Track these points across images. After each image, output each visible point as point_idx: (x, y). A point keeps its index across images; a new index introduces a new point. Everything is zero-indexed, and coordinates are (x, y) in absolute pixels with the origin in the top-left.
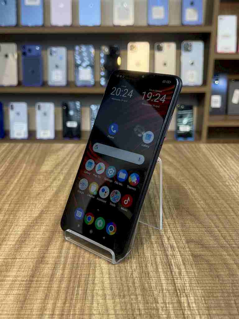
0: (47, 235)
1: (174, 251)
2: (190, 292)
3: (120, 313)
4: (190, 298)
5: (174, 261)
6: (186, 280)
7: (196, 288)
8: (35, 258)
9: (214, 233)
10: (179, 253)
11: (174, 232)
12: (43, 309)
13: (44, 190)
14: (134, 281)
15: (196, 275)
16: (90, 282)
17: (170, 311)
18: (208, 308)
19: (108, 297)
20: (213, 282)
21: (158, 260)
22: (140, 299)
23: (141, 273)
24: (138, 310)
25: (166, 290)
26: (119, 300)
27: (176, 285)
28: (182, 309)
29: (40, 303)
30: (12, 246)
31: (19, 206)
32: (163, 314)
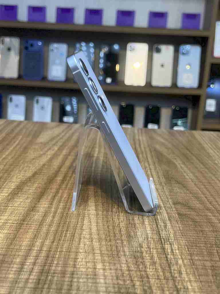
0: (39, 190)
1: (161, 209)
2: (174, 242)
4: (174, 246)
6: (170, 232)
7: (180, 239)
8: (26, 207)
9: (200, 198)
10: (165, 211)
11: (162, 196)
12: (31, 246)
13: (39, 157)
14: (120, 229)
15: (181, 229)
17: (154, 254)
18: (191, 255)
19: (94, 240)
20: (197, 235)
22: (126, 244)
23: (128, 224)
24: (122, 251)
25: (151, 238)
26: (105, 243)
27: (161, 235)
28: (165, 254)
29: (28, 241)
30: (5, 197)
31: (14, 167)
32: (147, 257)
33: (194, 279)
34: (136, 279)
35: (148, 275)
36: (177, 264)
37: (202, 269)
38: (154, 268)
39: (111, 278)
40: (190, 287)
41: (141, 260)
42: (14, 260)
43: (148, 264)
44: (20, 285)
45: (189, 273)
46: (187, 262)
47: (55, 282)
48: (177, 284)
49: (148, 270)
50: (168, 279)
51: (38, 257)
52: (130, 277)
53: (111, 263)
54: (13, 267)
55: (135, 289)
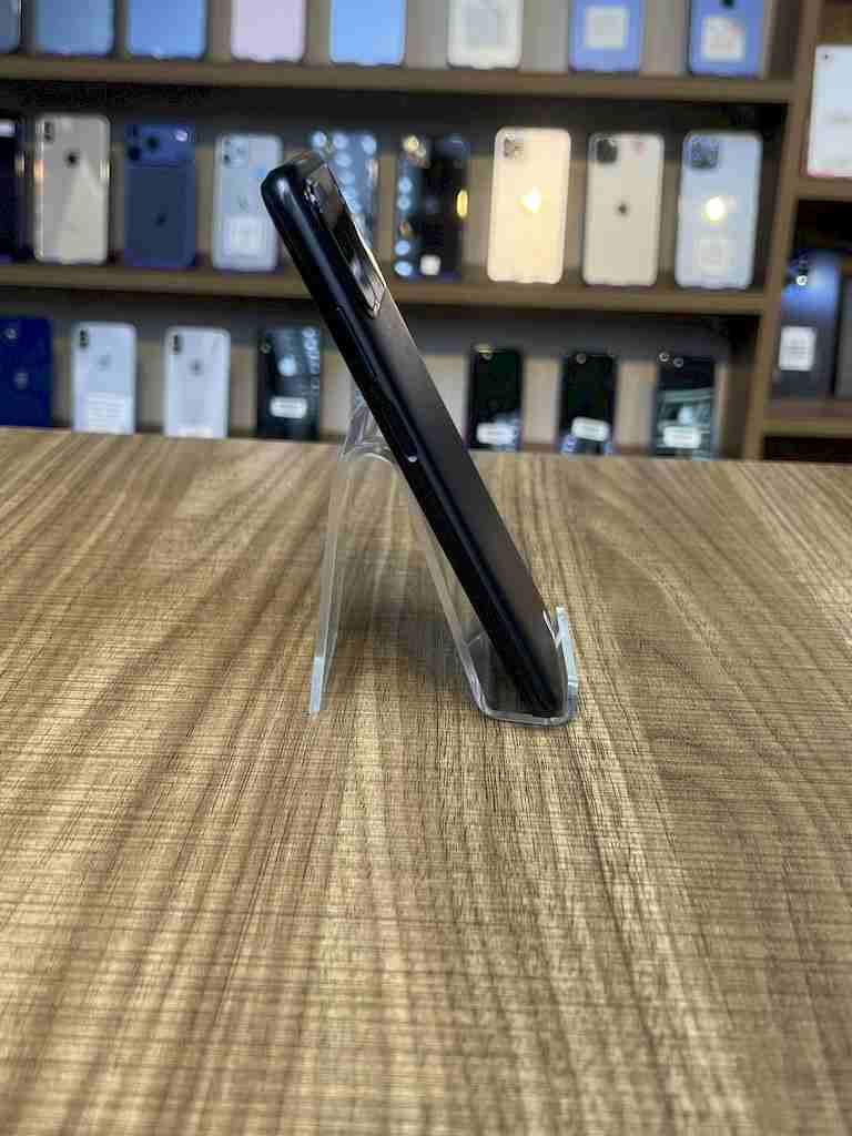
0: (191, 694)
1: (603, 758)
2: (646, 874)
3: (415, 914)
4: (643, 888)
5: (599, 787)
6: (634, 839)
7: (667, 863)
8: (146, 757)
9: (740, 715)
10: (618, 763)
11: (607, 708)
12: (165, 895)
13: (187, 571)
15: (670, 827)
16: (324, 829)
17: (575, 919)
18: (700, 919)
19: (377, 873)
20: (724, 849)
21: (549, 780)
22: (481, 883)
23: (489, 813)
24: (470, 910)
25: (566, 863)
26: (414, 882)
27: (602, 850)
28: (615, 918)
29: (157, 879)
30: (72, 721)
31: (102, 612)
32: (552, 928)
33: (709, 1006)
34: (514, 1006)
35: (556, 992)
36: (652, 950)
37: (738, 967)
38: (577, 965)
39: (431, 1003)
40: (692, 1033)
41: (530, 940)
42: (111, 947)
43: (556, 953)
44: (133, 1033)
45: (692, 982)
46: (686, 946)
47: (246, 1019)
48: (650, 1024)
49: (555, 973)
50: (619, 1007)
51: (189, 932)
52: (496, 998)
53: (434, 951)
54: (107, 971)
55: (510, 1039)
